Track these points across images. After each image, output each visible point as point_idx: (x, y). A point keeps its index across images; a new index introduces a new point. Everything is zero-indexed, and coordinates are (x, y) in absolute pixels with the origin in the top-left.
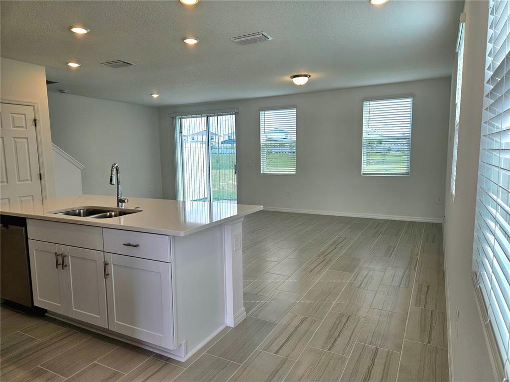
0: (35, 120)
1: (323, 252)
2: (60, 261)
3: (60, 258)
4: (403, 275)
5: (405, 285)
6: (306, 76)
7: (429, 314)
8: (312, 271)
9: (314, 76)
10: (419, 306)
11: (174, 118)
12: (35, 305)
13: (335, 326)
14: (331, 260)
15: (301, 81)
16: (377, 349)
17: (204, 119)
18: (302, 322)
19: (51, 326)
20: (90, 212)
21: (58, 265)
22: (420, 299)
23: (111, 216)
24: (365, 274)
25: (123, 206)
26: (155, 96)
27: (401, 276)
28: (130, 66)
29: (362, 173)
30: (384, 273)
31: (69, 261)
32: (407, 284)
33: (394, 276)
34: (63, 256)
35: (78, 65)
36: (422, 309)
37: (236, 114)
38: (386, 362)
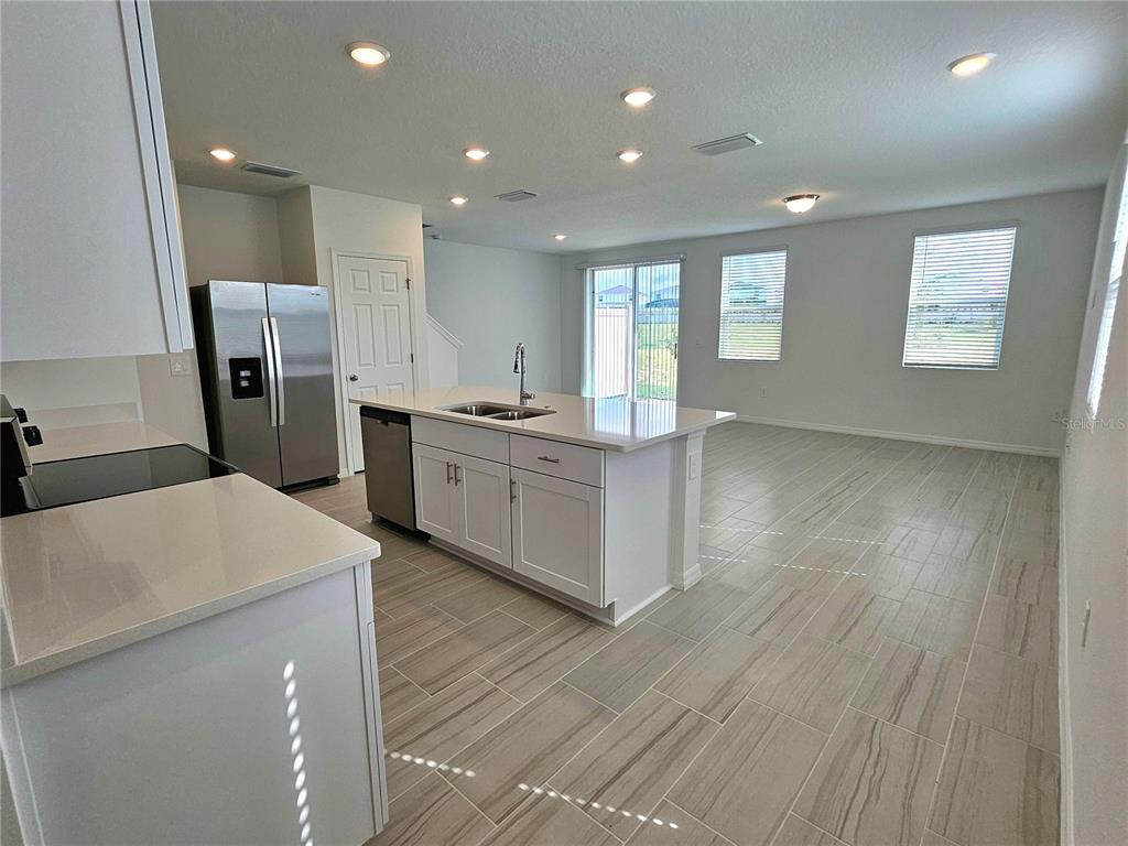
0: (408, 281)
1: (827, 492)
2: (452, 475)
3: (452, 469)
4: (977, 541)
5: (979, 558)
6: (812, 196)
7: (1024, 610)
8: (806, 520)
9: (825, 196)
10: (1005, 595)
11: (583, 271)
12: (418, 527)
13: (849, 610)
14: (840, 507)
15: (801, 207)
16: (922, 654)
17: (630, 271)
18: (791, 597)
19: (438, 558)
20: (486, 410)
21: (449, 479)
22: (1008, 584)
23: (513, 418)
24: (904, 535)
25: (529, 404)
26: (560, 238)
27: (973, 541)
28: (534, 198)
29: (904, 361)
30: (936, 536)
31: (463, 474)
32: (982, 556)
33: (958, 542)
34: (456, 468)
35: (464, 201)
36: (1010, 600)
37: (682, 261)
38: (937, 674)
